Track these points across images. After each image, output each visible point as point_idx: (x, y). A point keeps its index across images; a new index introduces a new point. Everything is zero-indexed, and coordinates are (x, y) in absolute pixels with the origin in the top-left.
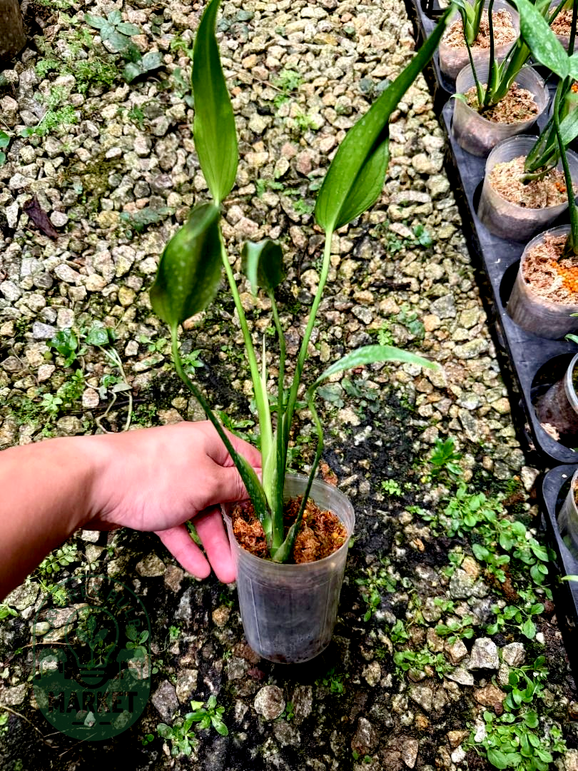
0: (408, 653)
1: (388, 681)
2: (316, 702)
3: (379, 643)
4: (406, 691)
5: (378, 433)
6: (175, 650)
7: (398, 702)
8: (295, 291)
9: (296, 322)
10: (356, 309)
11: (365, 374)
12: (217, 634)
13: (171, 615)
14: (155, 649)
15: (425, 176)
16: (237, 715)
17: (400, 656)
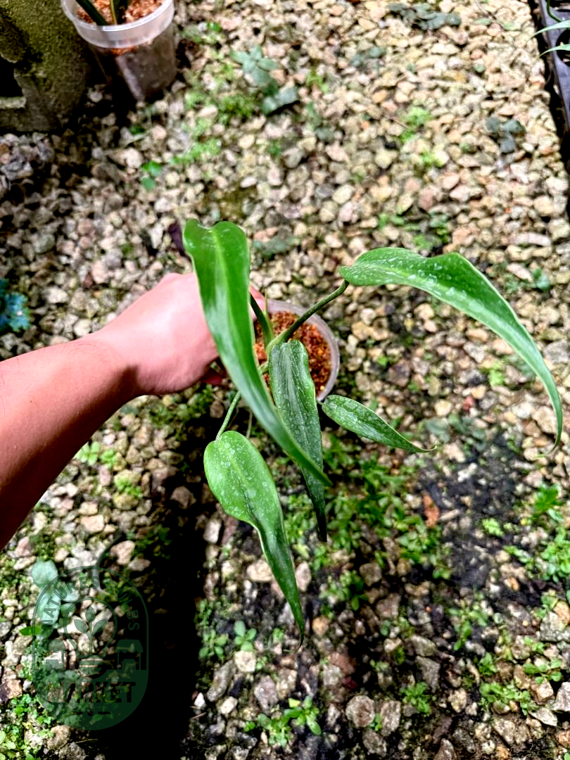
0: (495, 686)
1: (472, 709)
2: (403, 718)
3: (466, 672)
4: (489, 721)
5: (482, 471)
6: (278, 650)
7: (480, 730)
8: (409, 324)
9: (407, 354)
10: (469, 347)
11: (474, 412)
12: (316, 641)
13: (276, 618)
14: (260, 646)
15: (547, 219)
16: (329, 719)
17: (486, 688)
